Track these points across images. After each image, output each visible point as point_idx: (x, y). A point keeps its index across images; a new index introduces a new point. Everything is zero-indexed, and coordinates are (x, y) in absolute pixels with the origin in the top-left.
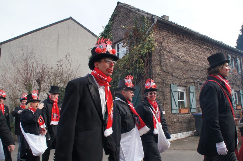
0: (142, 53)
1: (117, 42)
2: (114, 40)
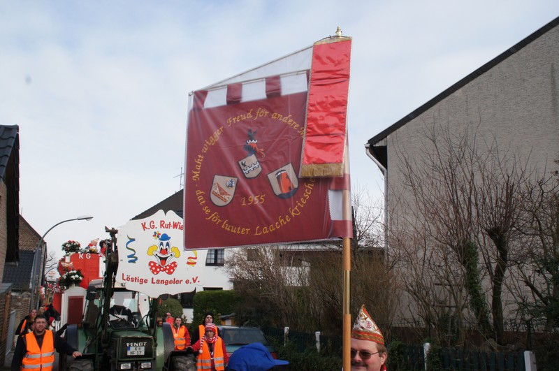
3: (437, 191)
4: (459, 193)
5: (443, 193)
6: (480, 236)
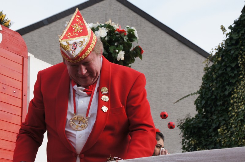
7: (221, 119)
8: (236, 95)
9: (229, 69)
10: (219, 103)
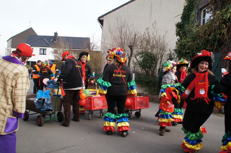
0: (224, 18)
1: (203, 7)
2: (200, 5)
3: (117, 34)
4: (122, 35)
5: (118, 35)
6: (127, 47)
7: (187, 22)
8: (192, 14)
9: (190, 6)
10: (187, 17)
